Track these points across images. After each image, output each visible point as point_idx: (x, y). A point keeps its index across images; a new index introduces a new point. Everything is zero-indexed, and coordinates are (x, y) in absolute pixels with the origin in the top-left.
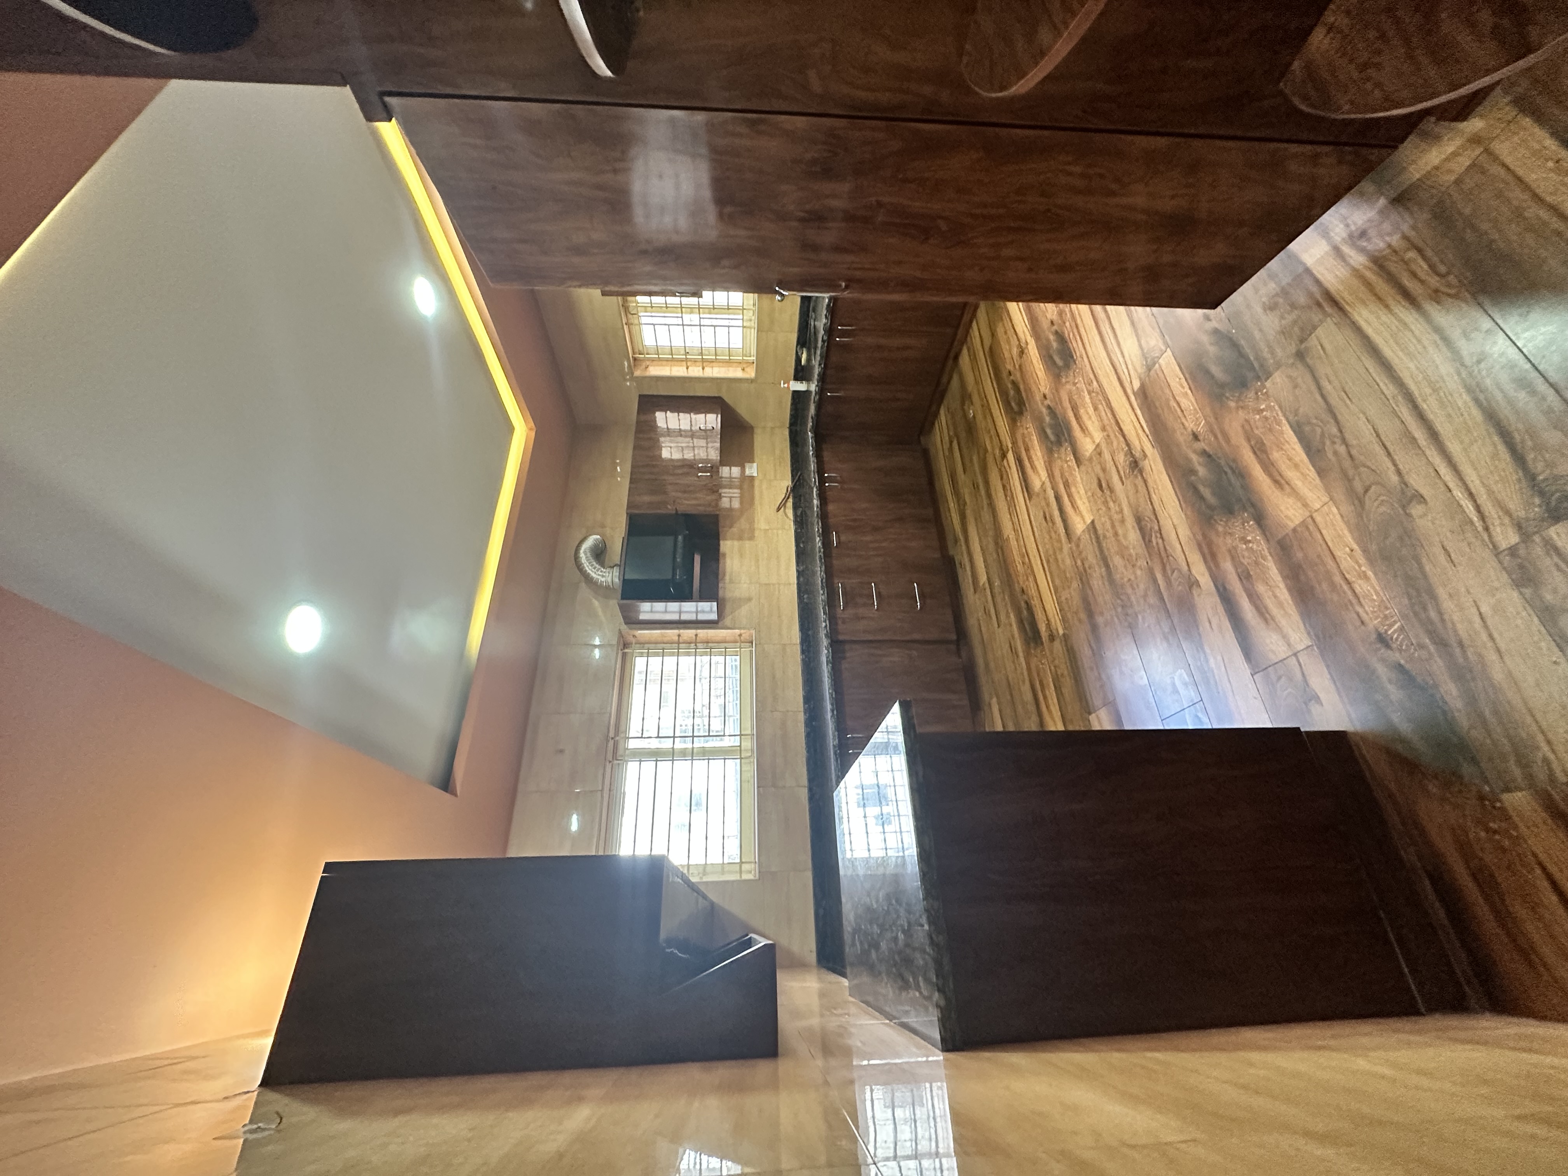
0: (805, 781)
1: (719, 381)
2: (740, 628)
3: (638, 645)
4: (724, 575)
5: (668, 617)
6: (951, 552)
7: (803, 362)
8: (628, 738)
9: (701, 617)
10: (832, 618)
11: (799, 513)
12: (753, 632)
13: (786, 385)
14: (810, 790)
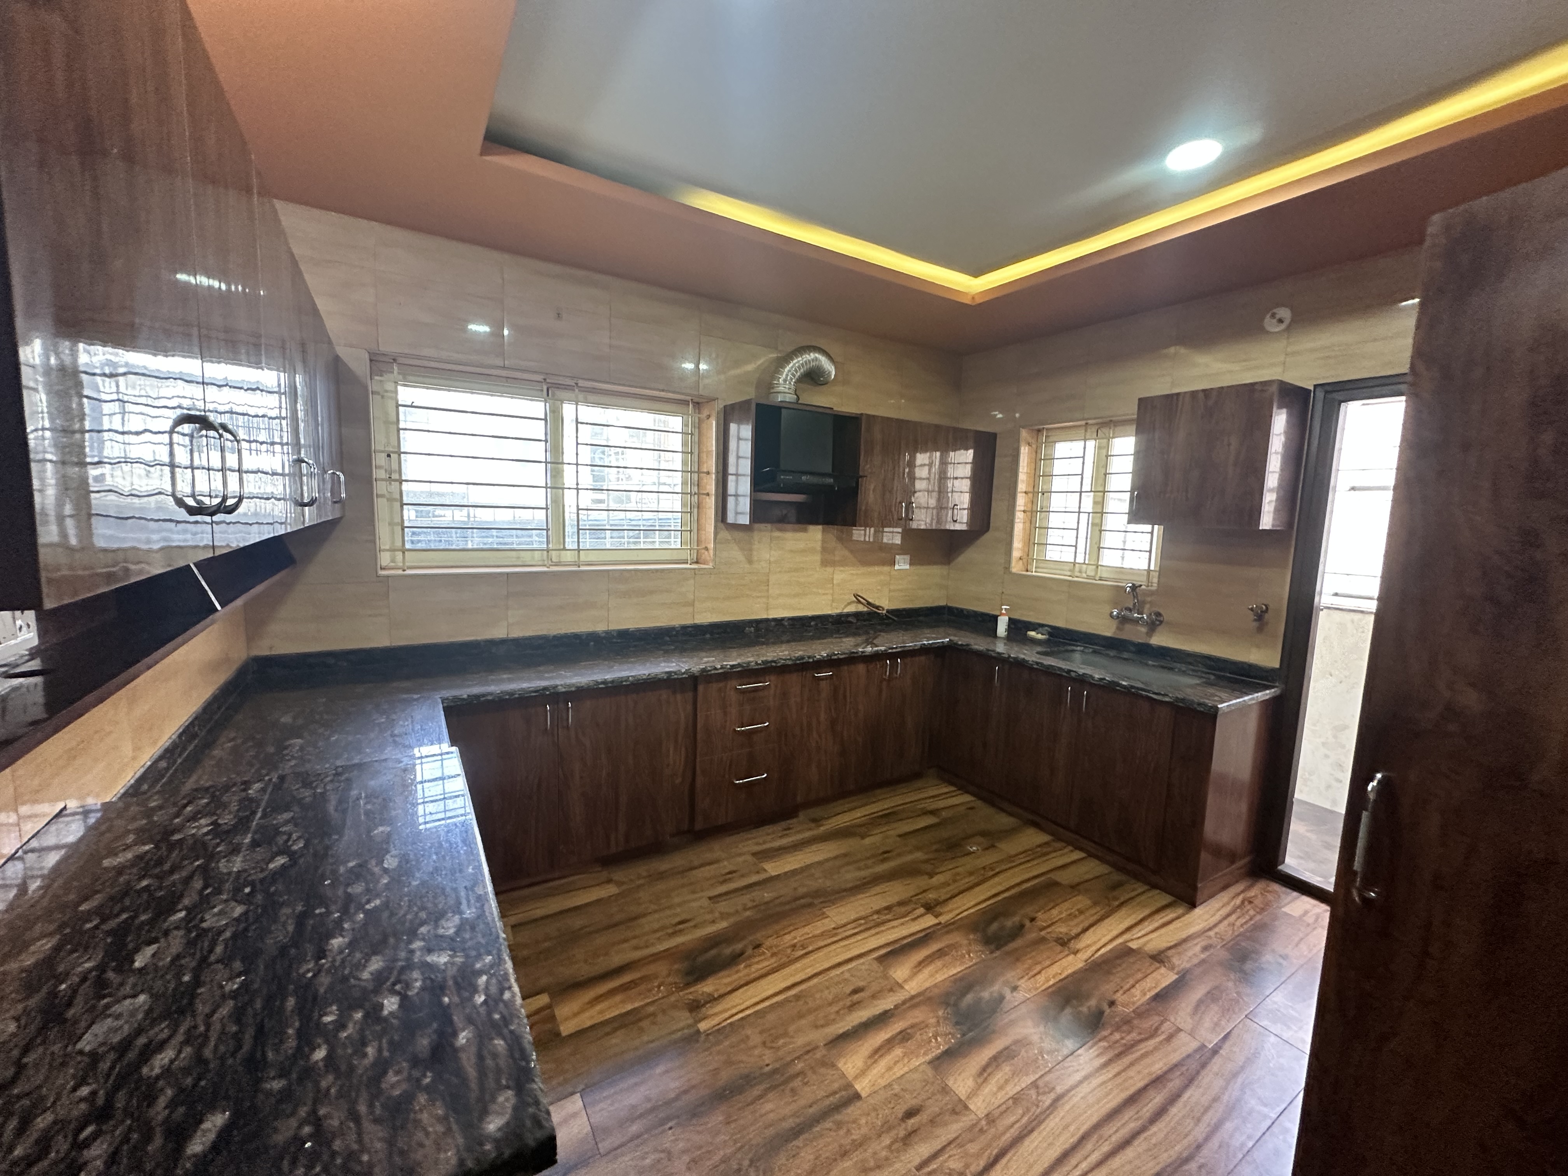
0: (516, 633)
1: (1008, 529)
2: (715, 549)
3: (697, 421)
4: (780, 530)
5: (732, 459)
6: (802, 816)
7: (1032, 634)
8: (577, 404)
9: (731, 501)
10: (726, 675)
11: (850, 619)
12: (710, 566)
13: (1004, 611)
14: (503, 641)
